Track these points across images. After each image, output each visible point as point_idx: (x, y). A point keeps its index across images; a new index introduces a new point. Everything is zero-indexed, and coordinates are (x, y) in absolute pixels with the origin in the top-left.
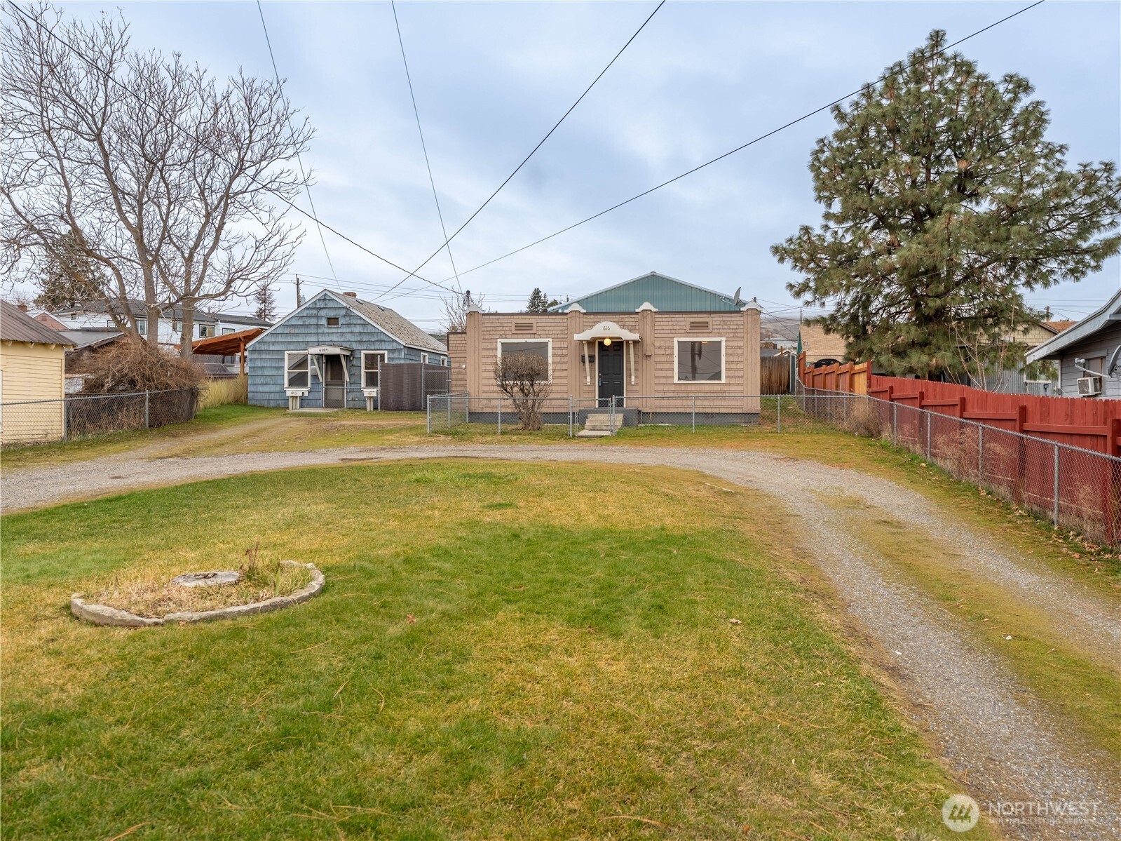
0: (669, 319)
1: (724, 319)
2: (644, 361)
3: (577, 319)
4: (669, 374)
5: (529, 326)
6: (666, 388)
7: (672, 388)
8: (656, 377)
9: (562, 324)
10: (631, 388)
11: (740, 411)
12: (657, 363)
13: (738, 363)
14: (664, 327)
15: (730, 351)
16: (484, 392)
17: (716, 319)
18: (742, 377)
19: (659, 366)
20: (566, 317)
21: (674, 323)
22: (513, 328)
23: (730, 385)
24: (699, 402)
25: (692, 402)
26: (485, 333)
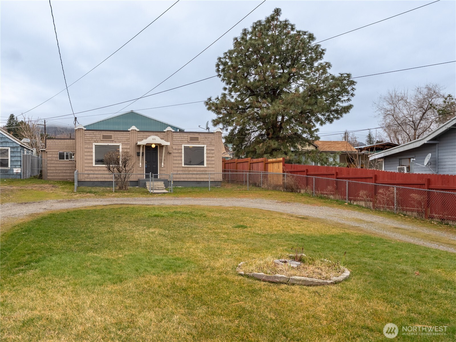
0: (180, 136)
1: (206, 136)
2: (168, 156)
3: (135, 134)
4: (180, 162)
5: (110, 137)
6: (179, 169)
7: (181, 169)
8: (173, 164)
9: (127, 136)
10: (161, 169)
11: (213, 180)
12: (174, 157)
13: (212, 157)
14: (178, 139)
15: (209, 152)
16: (86, 170)
17: (202, 136)
18: (214, 164)
19: (175, 158)
20: (129, 133)
21: (182, 137)
22: (101, 138)
23: (208, 167)
24: (194, 176)
25: (191, 176)
26: (86, 140)
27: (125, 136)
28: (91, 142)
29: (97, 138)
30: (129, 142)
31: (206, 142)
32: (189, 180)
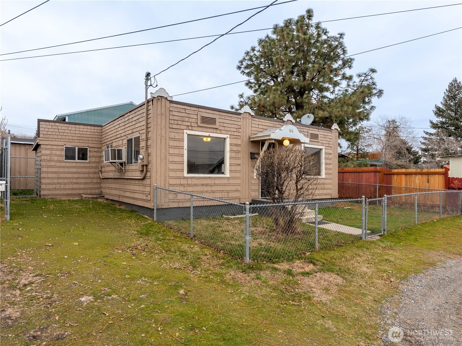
1: (325, 134)
3: (247, 120)
5: (212, 121)
9: (237, 123)
11: (330, 197)
13: (330, 164)
15: (327, 156)
16: (170, 185)
17: (321, 133)
18: (331, 174)
22: (199, 121)
26: (173, 122)
27: (235, 123)
28: (182, 127)
29: (191, 120)
30: (240, 134)
31: (324, 142)
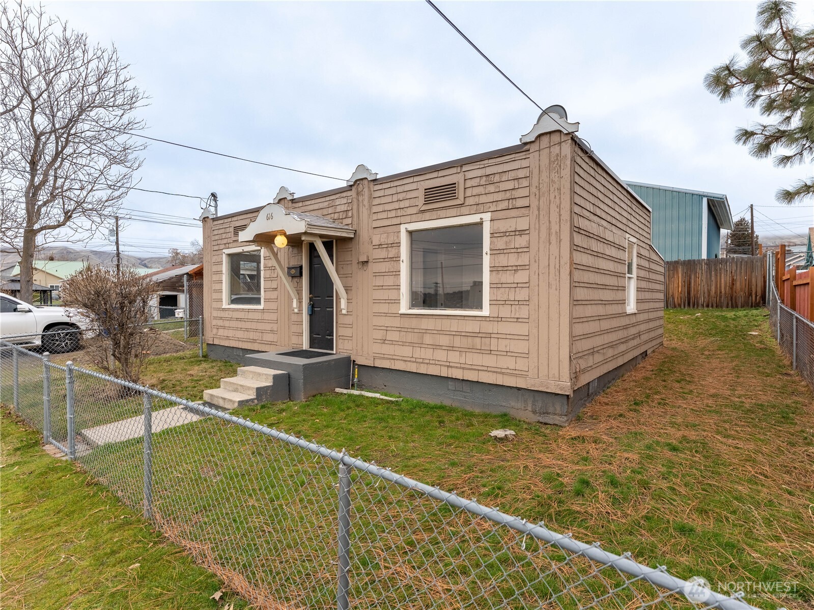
0: (394, 190)
1: (489, 171)
4: (392, 295)
6: (388, 322)
7: (397, 322)
8: (377, 301)
10: (342, 319)
11: (521, 384)
12: (377, 275)
13: (517, 269)
14: (387, 207)
16: (214, 318)
17: (470, 175)
19: (379, 281)
21: (401, 196)
22: (233, 234)
23: (500, 319)
24: (441, 355)
25: (427, 354)
26: (215, 243)
28: (221, 247)
29: (227, 236)
31: (490, 198)
32: (423, 370)
